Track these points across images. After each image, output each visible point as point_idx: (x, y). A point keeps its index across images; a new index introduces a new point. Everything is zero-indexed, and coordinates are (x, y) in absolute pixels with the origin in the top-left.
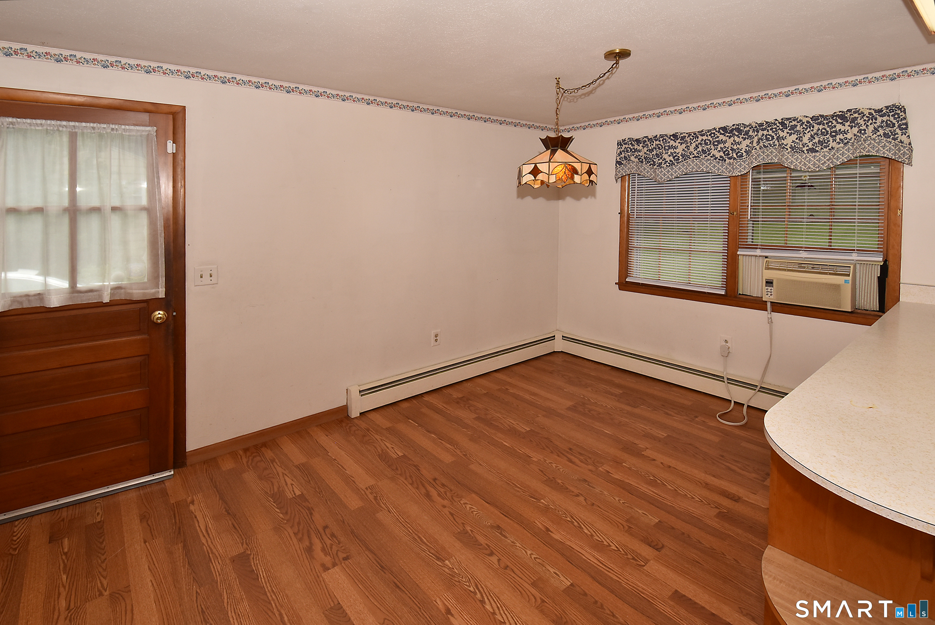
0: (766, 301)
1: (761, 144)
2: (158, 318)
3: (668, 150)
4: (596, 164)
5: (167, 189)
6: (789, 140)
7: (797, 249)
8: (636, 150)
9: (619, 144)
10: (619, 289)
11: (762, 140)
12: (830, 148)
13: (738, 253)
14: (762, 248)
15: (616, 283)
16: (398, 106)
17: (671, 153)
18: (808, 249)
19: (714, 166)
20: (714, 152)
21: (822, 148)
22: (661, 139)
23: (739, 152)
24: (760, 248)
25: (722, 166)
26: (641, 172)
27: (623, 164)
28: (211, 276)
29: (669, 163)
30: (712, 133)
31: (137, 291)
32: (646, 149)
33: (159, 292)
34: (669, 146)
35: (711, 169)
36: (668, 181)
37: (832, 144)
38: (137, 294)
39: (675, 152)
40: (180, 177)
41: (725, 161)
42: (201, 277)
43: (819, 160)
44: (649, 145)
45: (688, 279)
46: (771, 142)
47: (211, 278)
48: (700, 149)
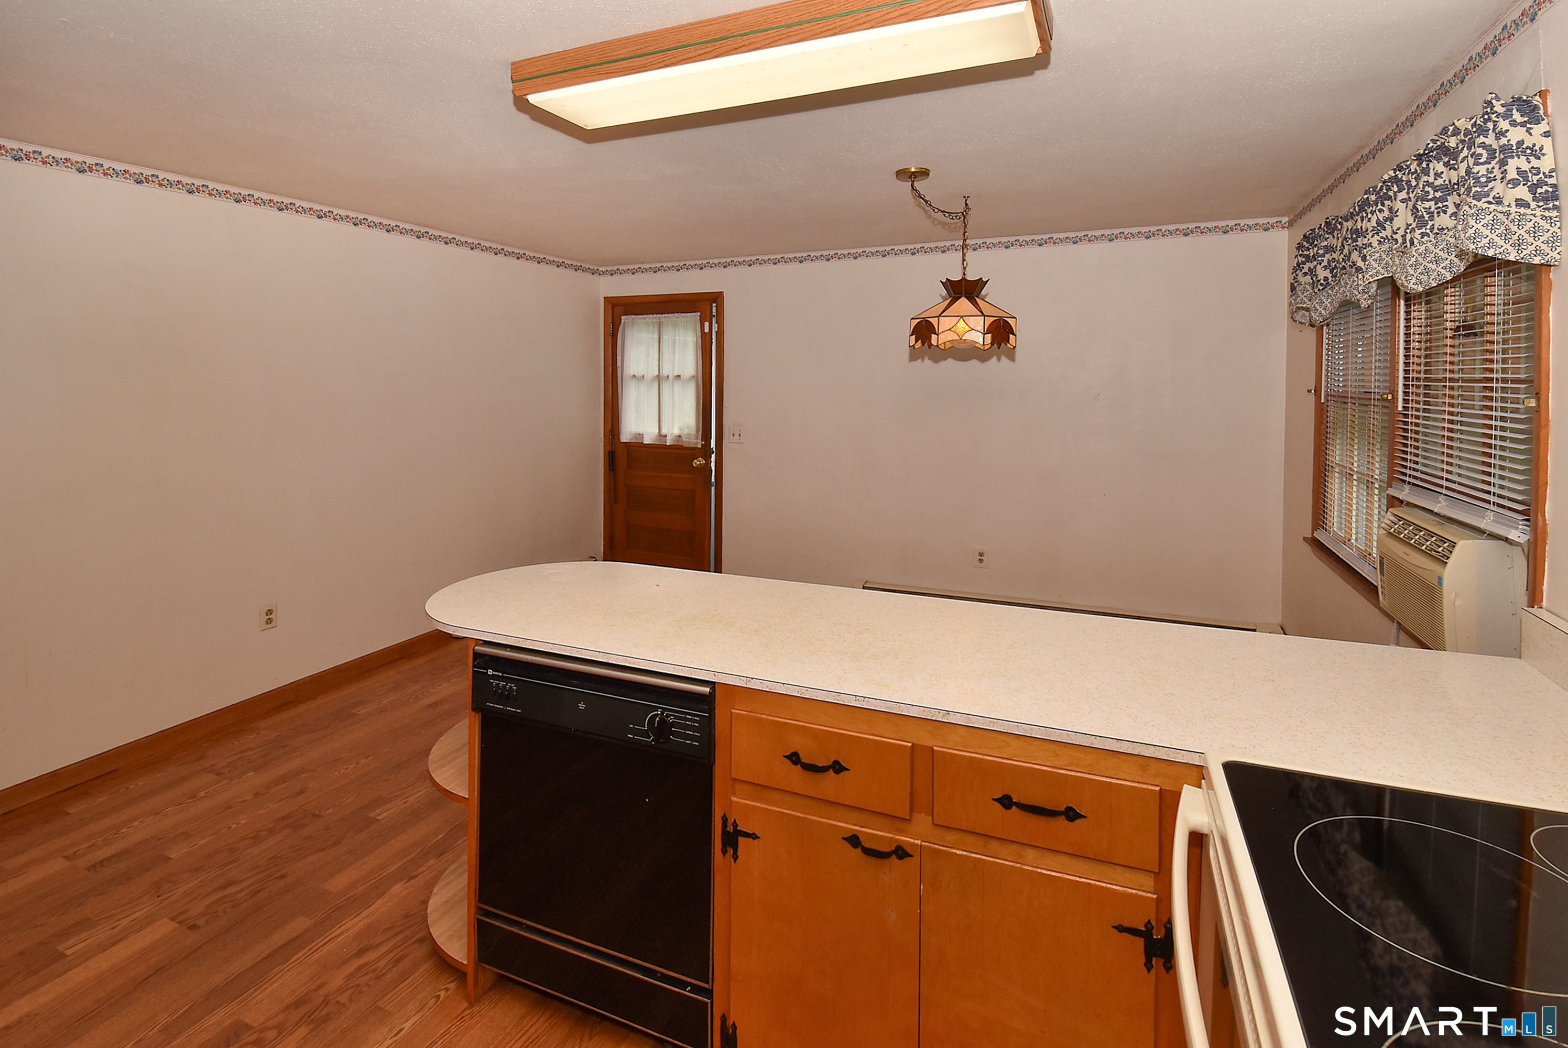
8: (1308, 258)
13: (1389, 491)
15: (1304, 539)
24: (1410, 484)
27: (1295, 288)
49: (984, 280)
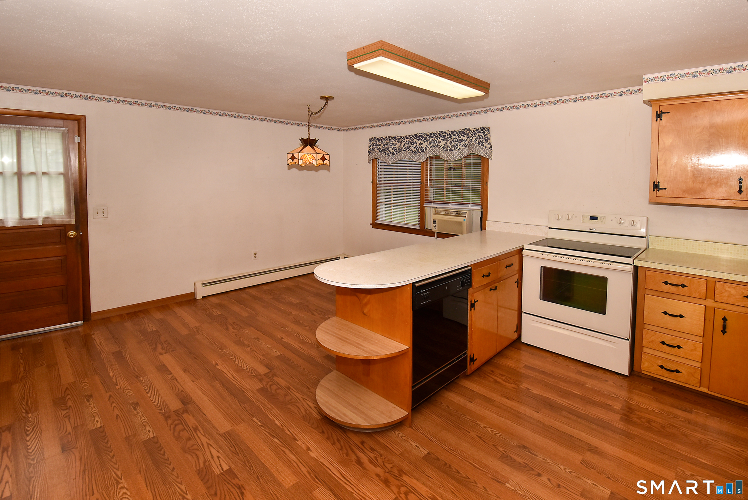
0: (435, 232)
1: (432, 145)
2: (71, 235)
3: (392, 146)
4: (329, 154)
5: (75, 163)
6: (442, 144)
7: (448, 203)
8: (378, 145)
9: (370, 141)
10: (373, 228)
11: (432, 142)
12: (458, 148)
13: (424, 205)
14: (435, 203)
15: (370, 224)
16: (225, 114)
17: (393, 147)
18: (453, 203)
19: (412, 156)
20: (412, 148)
21: (455, 149)
22: (389, 139)
23: (422, 149)
24: (433, 203)
25: (416, 156)
26: (381, 158)
27: (371, 153)
28: (103, 213)
29: (392, 153)
30: (411, 137)
31: (58, 219)
32: (382, 144)
33: (71, 221)
34: (392, 143)
35: (411, 158)
36: (392, 164)
37: (459, 147)
38: (58, 221)
39: (395, 147)
40: (83, 156)
41: (417, 153)
42: (97, 213)
43: (453, 155)
44: (384, 142)
45: (403, 221)
46: (436, 144)
47: (104, 214)
48: (406, 146)
49: (317, 139)
